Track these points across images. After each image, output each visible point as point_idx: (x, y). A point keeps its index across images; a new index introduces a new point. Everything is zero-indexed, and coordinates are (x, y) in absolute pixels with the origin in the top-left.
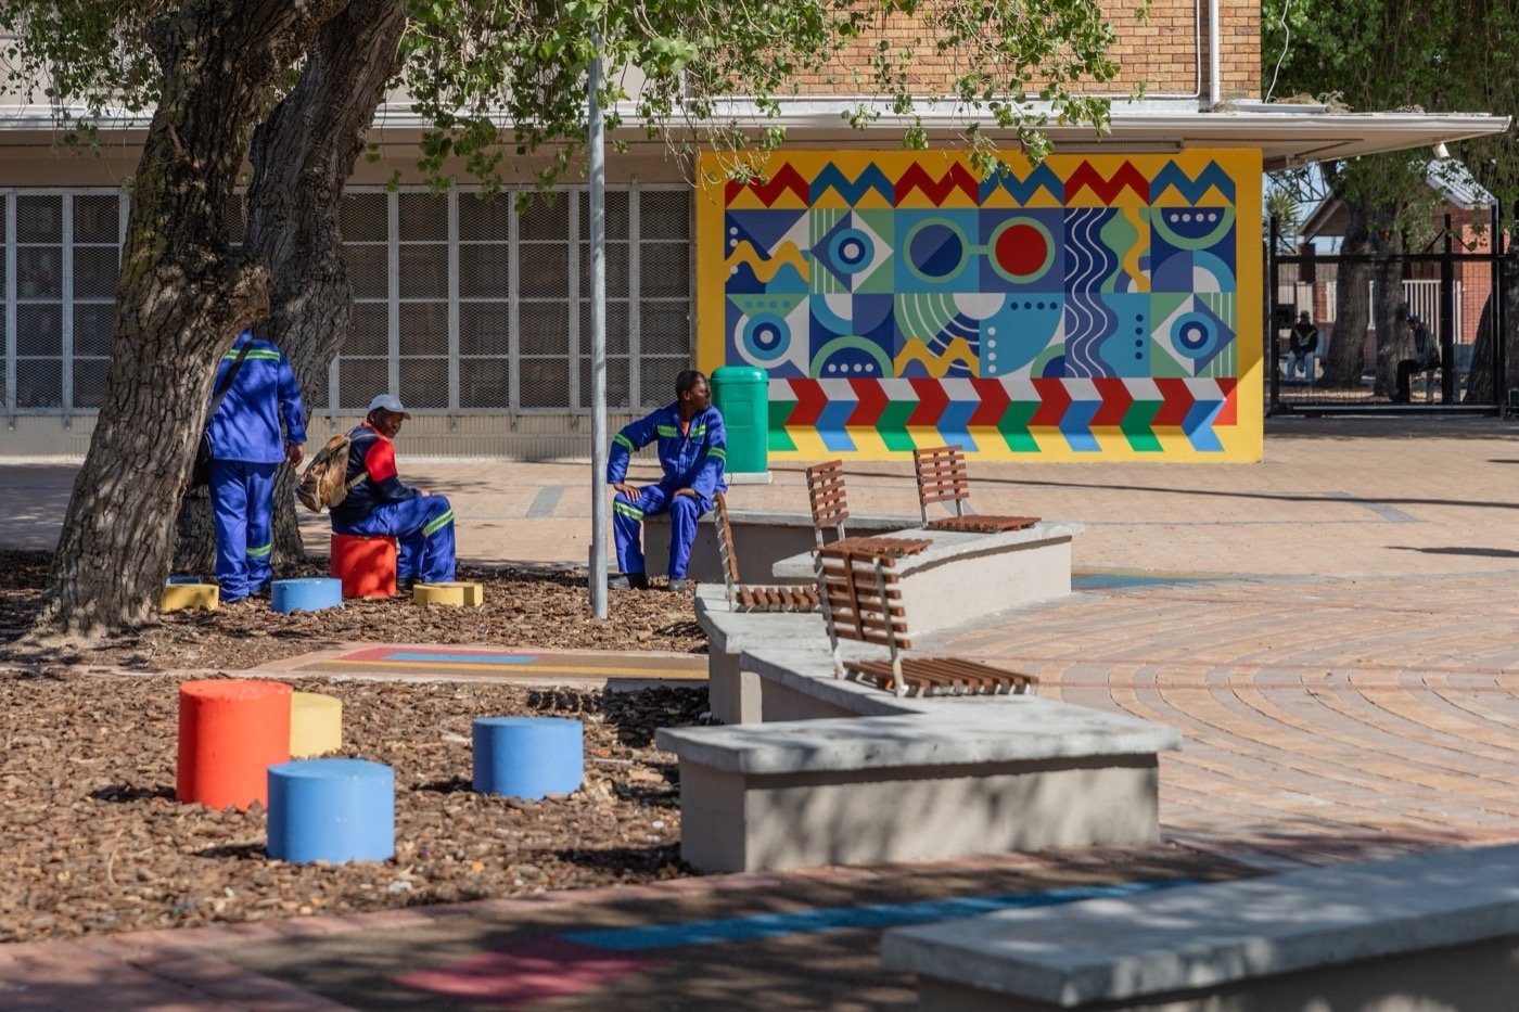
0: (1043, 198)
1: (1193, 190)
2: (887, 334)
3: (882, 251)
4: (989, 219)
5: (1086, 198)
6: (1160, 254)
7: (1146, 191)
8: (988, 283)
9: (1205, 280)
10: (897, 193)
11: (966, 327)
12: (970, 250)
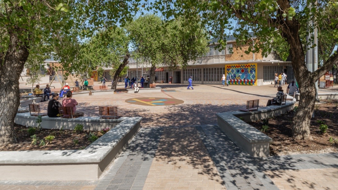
0: (244, 67)
1: (253, 66)
2: (235, 77)
3: (235, 71)
4: (241, 69)
5: (246, 67)
6: (251, 71)
7: (250, 67)
8: (241, 73)
9: (254, 73)
10: (236, 67)
11: (239, 76)
12: (240, 71)
